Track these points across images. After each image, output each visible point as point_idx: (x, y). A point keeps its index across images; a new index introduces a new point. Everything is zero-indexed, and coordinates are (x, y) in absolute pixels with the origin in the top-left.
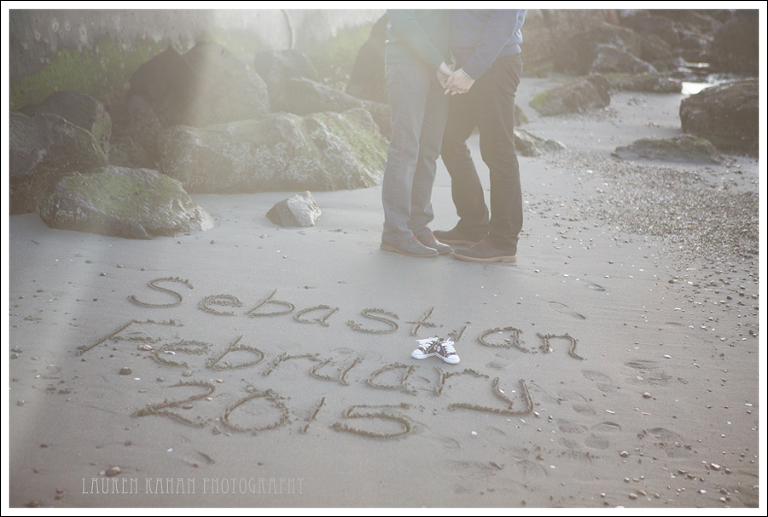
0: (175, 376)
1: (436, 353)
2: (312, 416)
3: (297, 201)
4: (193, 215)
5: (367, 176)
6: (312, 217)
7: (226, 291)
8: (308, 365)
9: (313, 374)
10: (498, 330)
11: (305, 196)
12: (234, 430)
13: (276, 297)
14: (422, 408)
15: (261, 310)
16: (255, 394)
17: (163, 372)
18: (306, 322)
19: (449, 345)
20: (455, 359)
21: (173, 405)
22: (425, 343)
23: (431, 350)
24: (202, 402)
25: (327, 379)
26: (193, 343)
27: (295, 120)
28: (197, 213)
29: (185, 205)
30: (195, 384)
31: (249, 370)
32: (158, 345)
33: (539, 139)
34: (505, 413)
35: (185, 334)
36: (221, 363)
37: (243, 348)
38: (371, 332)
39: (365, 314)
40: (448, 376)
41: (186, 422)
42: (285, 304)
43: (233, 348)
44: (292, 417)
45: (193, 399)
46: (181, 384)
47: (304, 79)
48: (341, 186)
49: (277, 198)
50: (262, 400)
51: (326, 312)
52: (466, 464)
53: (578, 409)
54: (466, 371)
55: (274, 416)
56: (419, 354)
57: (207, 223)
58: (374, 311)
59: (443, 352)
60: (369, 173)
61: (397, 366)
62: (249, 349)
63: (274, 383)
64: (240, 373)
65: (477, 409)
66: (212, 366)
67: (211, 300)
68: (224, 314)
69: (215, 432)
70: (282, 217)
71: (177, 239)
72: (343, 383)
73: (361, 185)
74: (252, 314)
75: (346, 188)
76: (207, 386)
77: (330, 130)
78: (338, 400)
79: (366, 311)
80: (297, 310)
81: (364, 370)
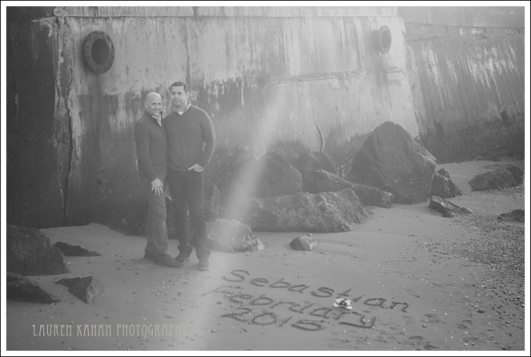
0: (238, 306)
1: (343, 305)
2: (286, 322)
3: (304, 238)
4: (255, 243)
5: (345, 225)
6: (311, 246)
7: (263, 277)
8: (290, 305)
9: (291, 309)
10: (376, 299)
11: (309, 235)
12: (256, 323)
13: (284, 281)
14: (329, 323)
15: (276, 285)
16: (267, 314)
17: (233, 304)
18: (294, 291)
19: (348, 302)
20: (350, 308)
21: (236, 314)
22: (339, 301)
23: (341, 304)
24: (246, 315)
25: (296, 311)
26: (246, 295)
27: (310, 196)
28: (257, 242)
29: (251, 238)
30: (245, 309)
31: (266, 306)
32: (233, 295)
33: (457, 207)
34: (361, 327)
35: (243, 292)
36: (256, 303)
37: (265, 298)
38: (320, 296)
39: (320, 289)
40: (344, 313)
41: (240, 320)
42: (287, 283)
43: (261, 298)
44: (278, 321)
45: (243, 313)
46: (239, 308)
47: (323, 171)
48: (332, 230)
49: (295, 235)
50: (269, 316)
51: (302, 287)
52: (337, 340)
53: (391, 328)
54: (353, 313)
55: (272, 320)
56: (336, 305)
57: (261, 247)
58: (325, 288)
59: (346, 304)
60: (347, 224)
61: (325, 308)
62: (268, 299)
63: (274, 311)
64: (262, 307)
65: (351, 325)
66: (252, 303)
67: (257, 280)
68: (261, 286)
69: (249, 323)
70: (296, 245)
71: (246, 253)
72: (301, 312)
73: (342, 230)
74: (272, 286)
75: (334, 232)
76: (249, 309)
77: (328, 202)
78: (296, 317)
79: (321, 288)
80: (291, 286)
81: (311, 309)
